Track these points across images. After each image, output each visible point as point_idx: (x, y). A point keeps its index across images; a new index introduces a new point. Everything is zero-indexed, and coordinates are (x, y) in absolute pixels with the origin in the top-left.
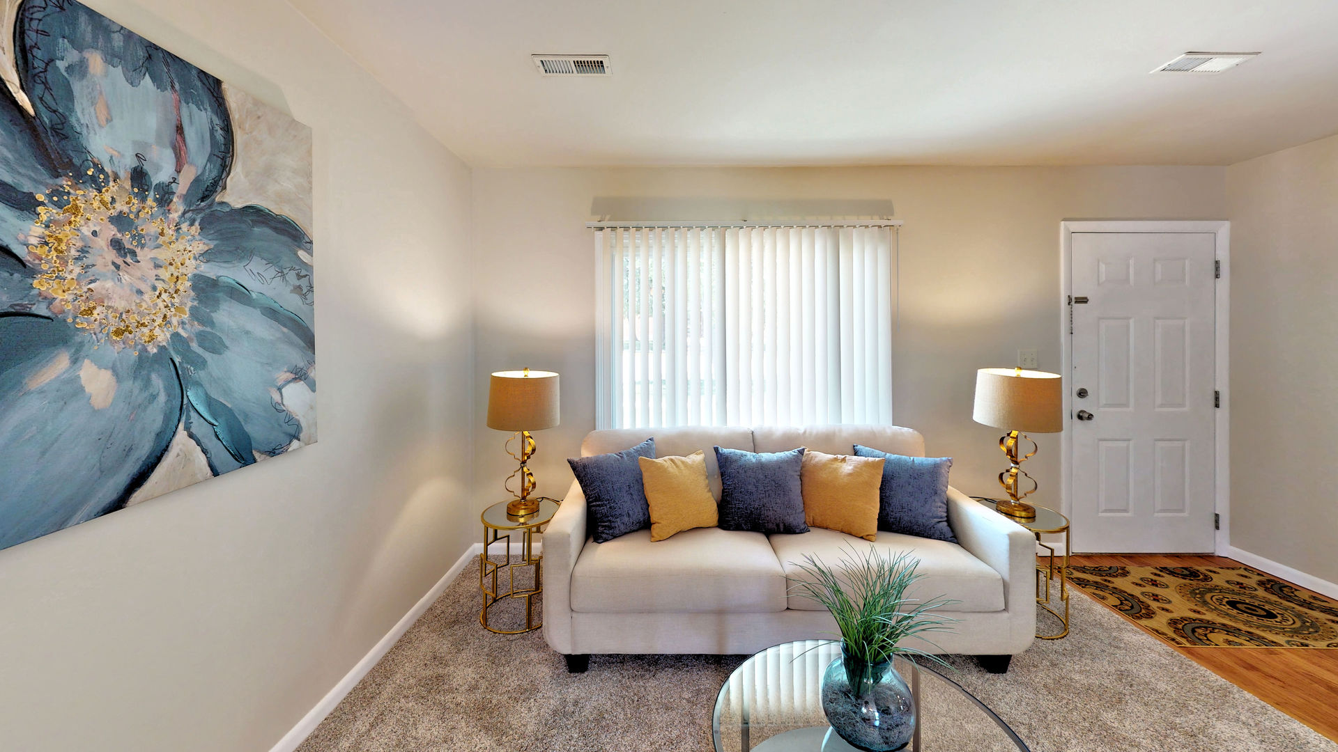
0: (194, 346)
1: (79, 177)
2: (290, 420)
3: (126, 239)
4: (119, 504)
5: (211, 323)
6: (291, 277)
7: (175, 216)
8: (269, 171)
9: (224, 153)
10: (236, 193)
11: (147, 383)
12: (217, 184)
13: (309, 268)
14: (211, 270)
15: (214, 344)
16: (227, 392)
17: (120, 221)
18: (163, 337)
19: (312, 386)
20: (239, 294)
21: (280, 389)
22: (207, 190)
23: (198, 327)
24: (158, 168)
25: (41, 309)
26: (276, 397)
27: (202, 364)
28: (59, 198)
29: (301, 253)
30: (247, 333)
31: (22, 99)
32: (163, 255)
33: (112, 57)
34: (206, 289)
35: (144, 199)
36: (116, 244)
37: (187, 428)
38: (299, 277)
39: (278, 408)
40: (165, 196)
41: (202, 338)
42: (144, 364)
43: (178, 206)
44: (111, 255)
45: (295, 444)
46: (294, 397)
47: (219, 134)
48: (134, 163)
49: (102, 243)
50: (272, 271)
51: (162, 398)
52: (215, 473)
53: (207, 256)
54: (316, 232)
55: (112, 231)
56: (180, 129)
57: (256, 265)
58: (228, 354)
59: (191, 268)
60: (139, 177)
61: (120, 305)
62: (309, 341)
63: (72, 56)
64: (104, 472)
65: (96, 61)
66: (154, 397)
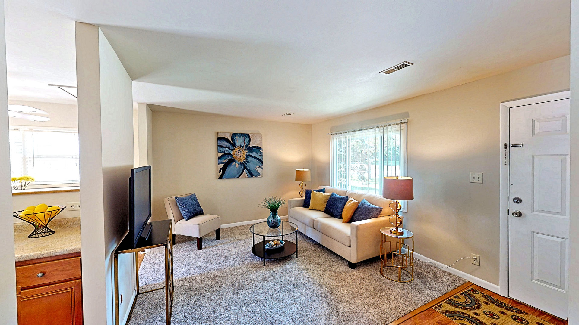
0: (246, 162)
1: (236, 147)
2: (258, 172)
3: (239, 152)
4: (238, 177)
5: (248, 160)
6: (259, 154)
7: (244, 149)
8: (255, 142)
9: (249, 141)
10: (251, 145)
11: (241, 166)
12: (249, 144)
13: (262, 152)
14: (248, 154)
15: (248, 162)
16: (250, 168)
17: (239, 150)
18: (243, 161)
19: (262, 169)
20: (251, 156)
21: (257, 168)
22: (247, 146)
23: (246, 160)
24: (242, 144)
25: (233, 158)
26: (256, 169)
27: (246, 164)
28: (234, 149)
29: (260, 151)
30: (252, 161)
31: (232, 142)
32: (242, 153)
33: (238, 136)
34: (247, 156)
35: (241, 148)
36: (238, 152)
37: (245, 171)
38: (260, 154)
39: (257, 171)
40: (243, 147)
41: (247, 161)
42: (241, 164)
43: (244, 148)
44: (238, 153)
45: (259, 176)
46: (259, 170)
47: (249, 139)
48: (240, 145)
49: (237, 152)
50: (256, 153)
51: (243, 167)
52: (248, 177)
53: (247, 152)
54: (263, 148)
55: (238, 151)
56: (244, 140)
57: (253, 153)
58: (250, 163)
59: (246, 154)
60: (241, 146)
61: (239, 158)
62: (262, 162)
63: (235, 137)
64: (238, 174)
65: (237, 137)
66: (242, 167)
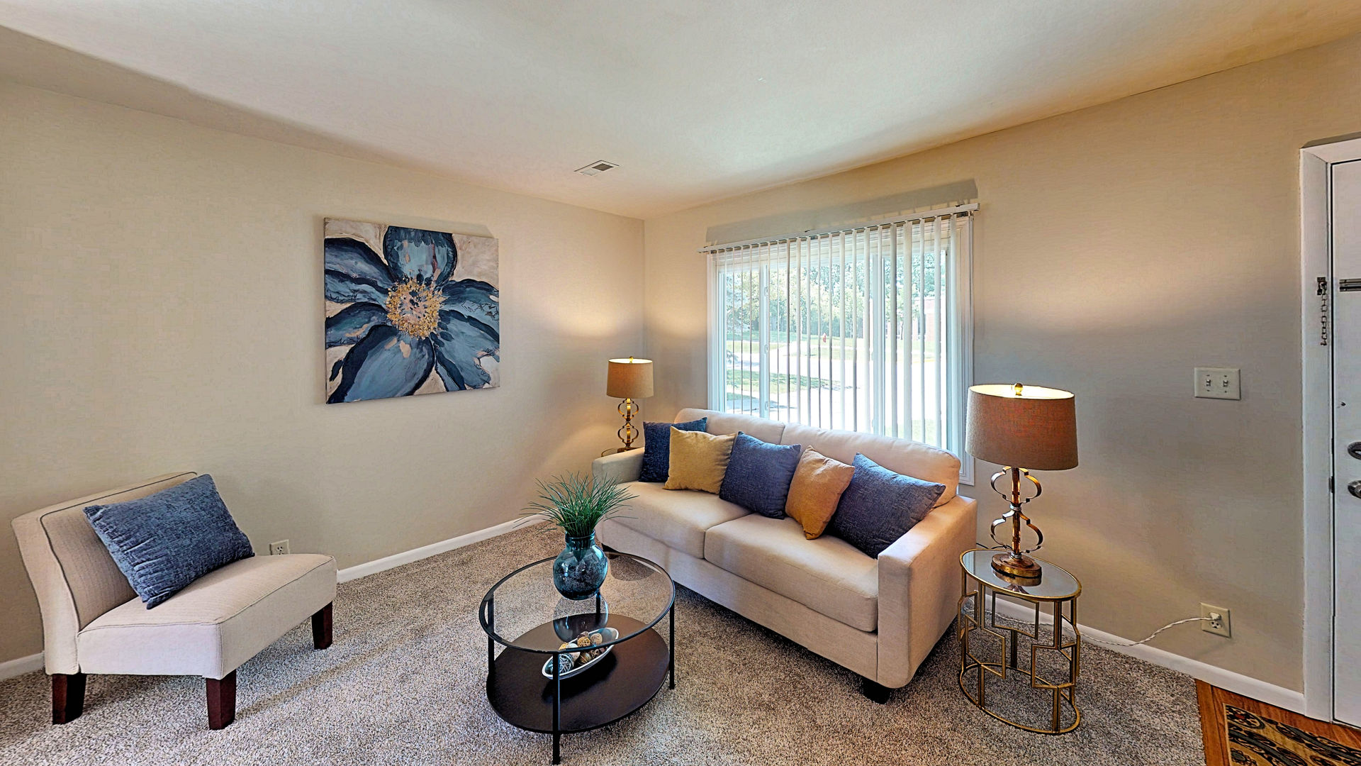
0: (439, 337)
1: (400, 281)
2: (484, 373)
3: (415, 299)
4: (411, 393)
5: (446, 329)
6: (486, 308)
7: (432, 289)
8: (474, 264)
9: (452, 262)
10: (458, 276)
11: (422, 350)
12: (451, 273)
13: (497, 303)
14: (447, 308)
15: (447, 337)
16: (453, 357)
17: (413, 294)
18: (427, 334)
19: (498, 359)
20: (459, 316)
21: (479, 359)
22: (444, 277)
23: (441, 330)
24: (426, 272)
25: (389, 324)
26: (477, 362)
27: (442, 344)
28: (394, 288)
29: (491, 297)
30: (463, 333)
31: (385, 262)
32: (427, 304)
33: (410, 240)
34: (445, 316)
35: (421, 285)
36: (412, 301)
37: (436, 369)
38: (490, 308)
39: (478, 367)
40: (429, 282)
41: (443, 335)
42: (421, 343)
43: (433, 284)
44: (410, 305)
45: (487, 385)
46: (487, 363)
47: (451, 254)
48: (417, 273)
49: (407, 301)
50: (476, 306)
51: (427, 356)
52: (448, 390)
53: (445, 302)
54: (501, 287)
55: (410, 297)
56: (435, 257)
57: (467, 304)
58: (453, 341)
59: (438, 307)
60: (419, 277)
61: (412, 322)
62: (495, 337)
63: (399, 244)
64: (407, 381)
65: (406, 243)
66: (423, 356)
